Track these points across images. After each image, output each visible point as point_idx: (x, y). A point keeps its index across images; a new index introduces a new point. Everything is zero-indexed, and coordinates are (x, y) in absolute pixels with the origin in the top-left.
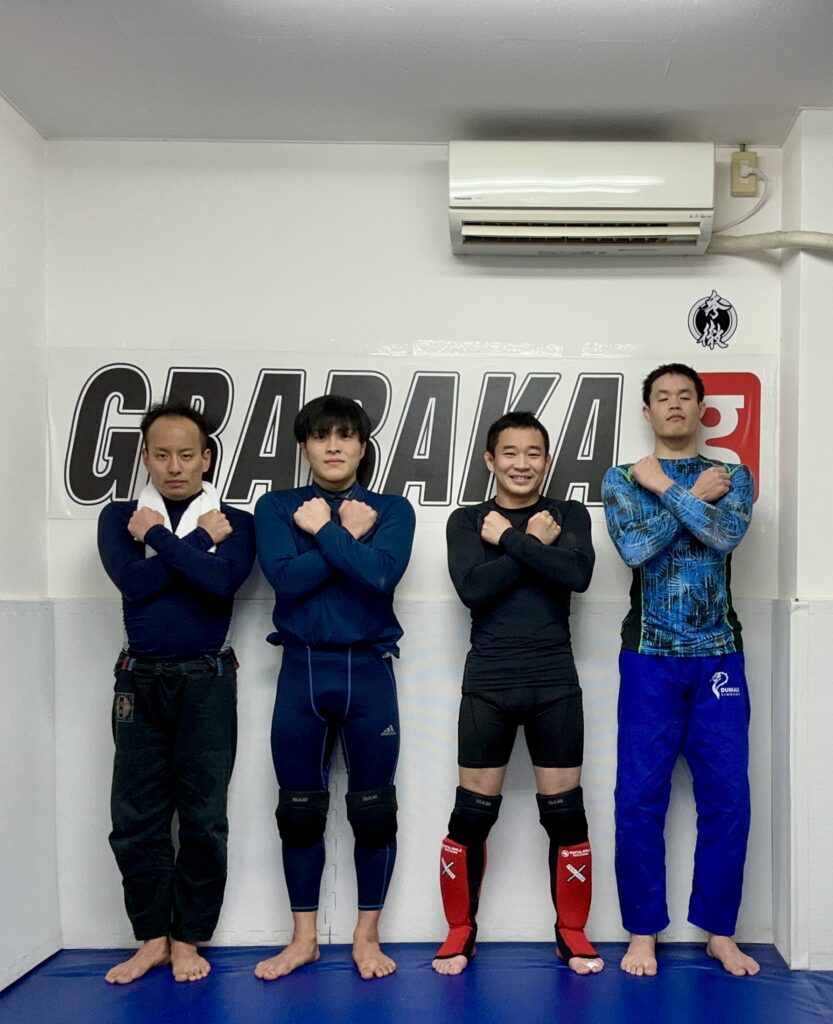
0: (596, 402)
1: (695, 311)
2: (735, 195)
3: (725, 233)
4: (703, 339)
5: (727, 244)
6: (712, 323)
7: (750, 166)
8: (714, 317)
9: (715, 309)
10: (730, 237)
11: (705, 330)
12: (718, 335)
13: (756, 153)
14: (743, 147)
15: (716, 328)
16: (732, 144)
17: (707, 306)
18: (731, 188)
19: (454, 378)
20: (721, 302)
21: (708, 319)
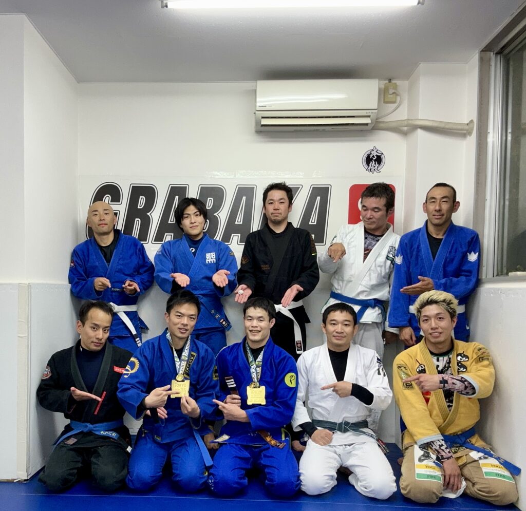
0: (319, 198)
1: (366, 156)
2: (385, 102)
3: (380, 120)
4: (369, 169)
5: (382, 125)
6: (373, 161)
7: (393, 89)
8: (374, 159)
9: (375, 155)
10: (383, 122)
11: (370, 165)
12: (376, 167)
13: (396, 83)
14: (390, 81)
15: (375, 164)
16: (385, 79)
17: (371, 154)
18: (384, 99)
19: (254, 187)
20: (378, 151)
21: (372, 160)
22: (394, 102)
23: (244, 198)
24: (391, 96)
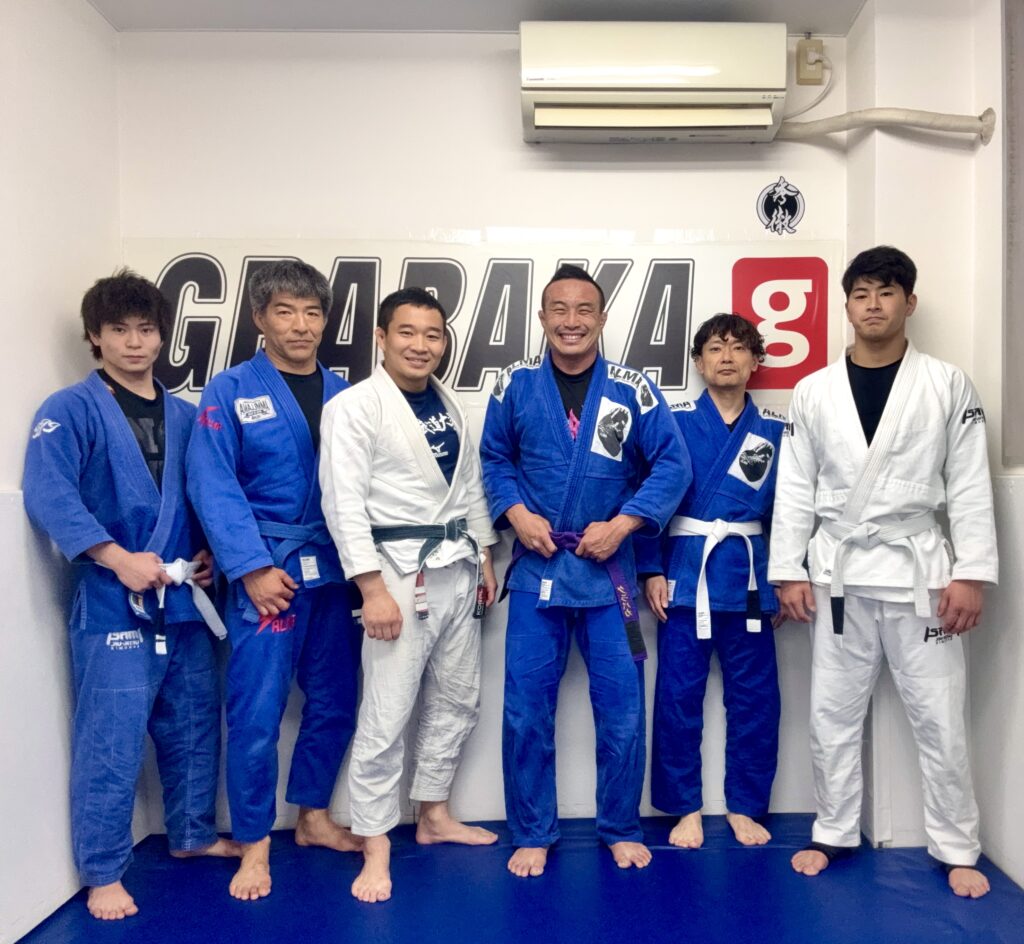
0: (668, 288)
1: (764, 196)
2: (802, 82)
3: (794, 120)
4: (772, 224)
5: (796, 130)
6: (780, 208)
7: (816, 51)
8: (782, 203)
9: (782, 194)
10: (796, 124)
11: (774, 216)
12: (786, 221)
13: (821, 41)
14: (809, 35)
15: (784, 214)
16: (798, 33)
17: (775, 192)
18: (799, 75)
19: (527, 265)
20: (789, 187)
21: (776, 205)
22: (818, 82)
23: (507, 288)
24: (813, 68)
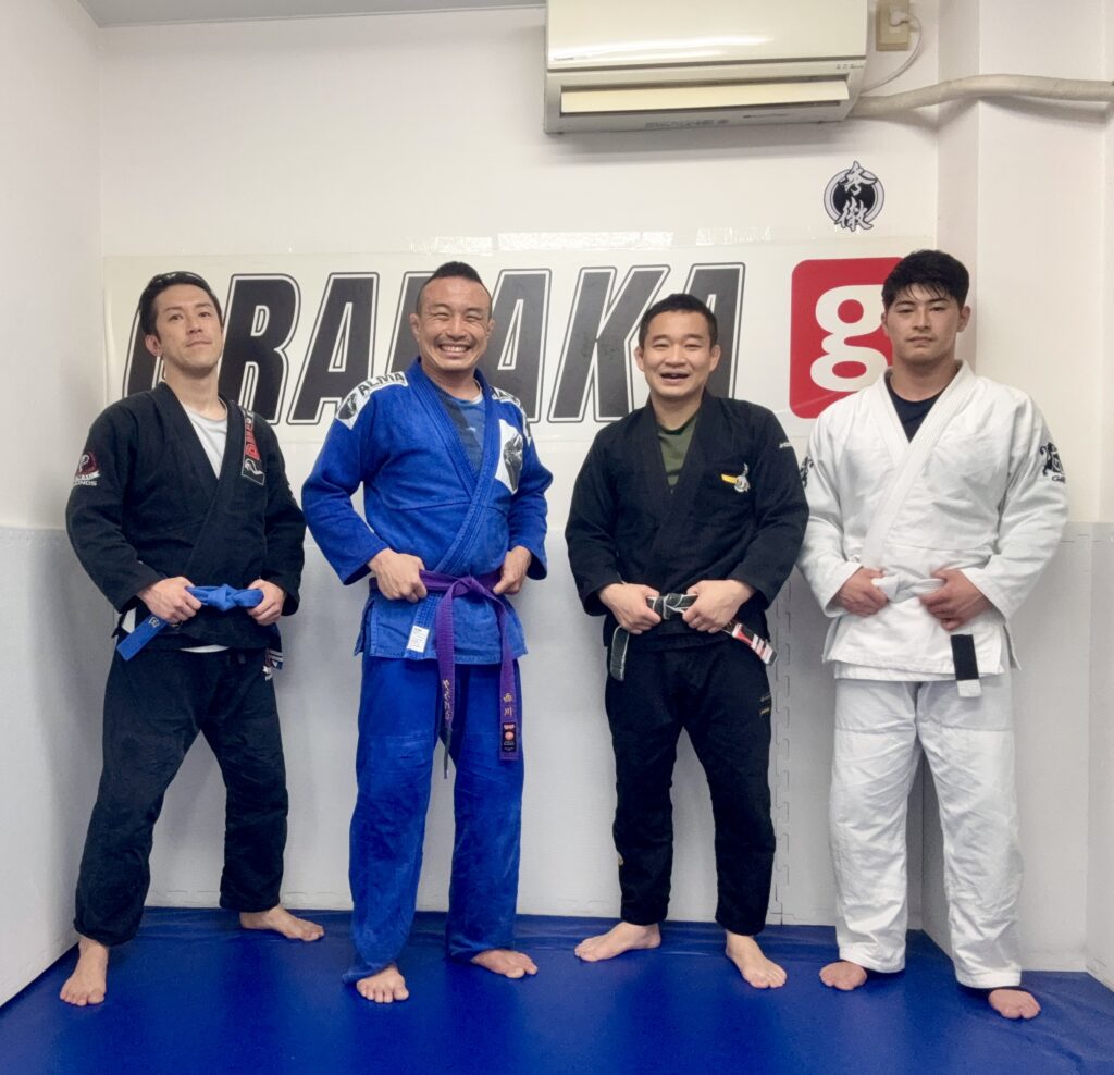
0: (712, 298)
1: (833, 186)
2: (880, 48)
3: (870, 94)
4: (843, 219)
5: (875, 105)
6: (853, 200)
7: (902, 11)
8: (855, 193)
9: (856, 182)
10: (876, 98)
11: (845, 209)
12: (861, 214)
15: (858, 206)
17: (847, 180)
18: (878, 40)
19: (544, 275)
20: (865, 174)
21: (848, 196)
22: (904, 47)
23: (520, 303)
24: (898, 30)
